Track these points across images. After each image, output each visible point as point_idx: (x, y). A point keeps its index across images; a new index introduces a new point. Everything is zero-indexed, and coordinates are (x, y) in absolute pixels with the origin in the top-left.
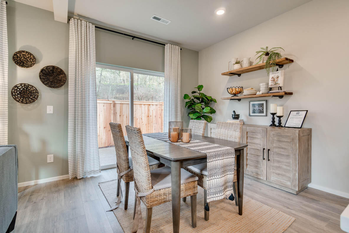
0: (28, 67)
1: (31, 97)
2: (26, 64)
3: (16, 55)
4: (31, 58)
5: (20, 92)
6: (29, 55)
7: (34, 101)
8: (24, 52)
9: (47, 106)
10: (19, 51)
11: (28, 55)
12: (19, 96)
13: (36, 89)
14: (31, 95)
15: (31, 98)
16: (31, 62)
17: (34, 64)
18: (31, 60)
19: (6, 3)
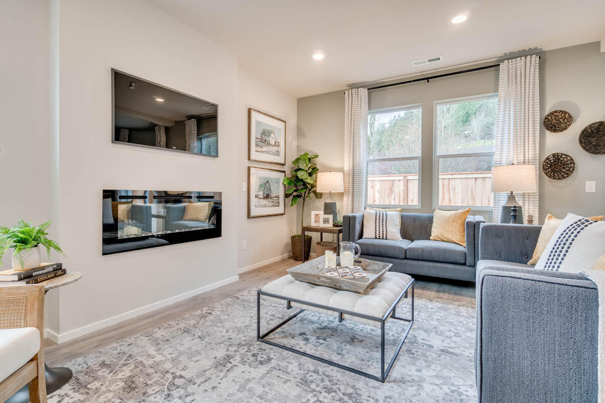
0: (562, 131)
1: (564, 170)
2: (558, 127)
3: (548, 118)
4: (565, 118)
5: (550, 165)
6: (563, 115)
7: (568, 175)
8: (556, 112)
9: (587, 182)
10: (551, 113)
11: (561, 114)
12: (549, 170)
13: (572, 159)
14: (564, 168)
15: (563, 172)
16: (566, 123)
17: (569, 125)
18: (566, 120)
19: (540, 58)
